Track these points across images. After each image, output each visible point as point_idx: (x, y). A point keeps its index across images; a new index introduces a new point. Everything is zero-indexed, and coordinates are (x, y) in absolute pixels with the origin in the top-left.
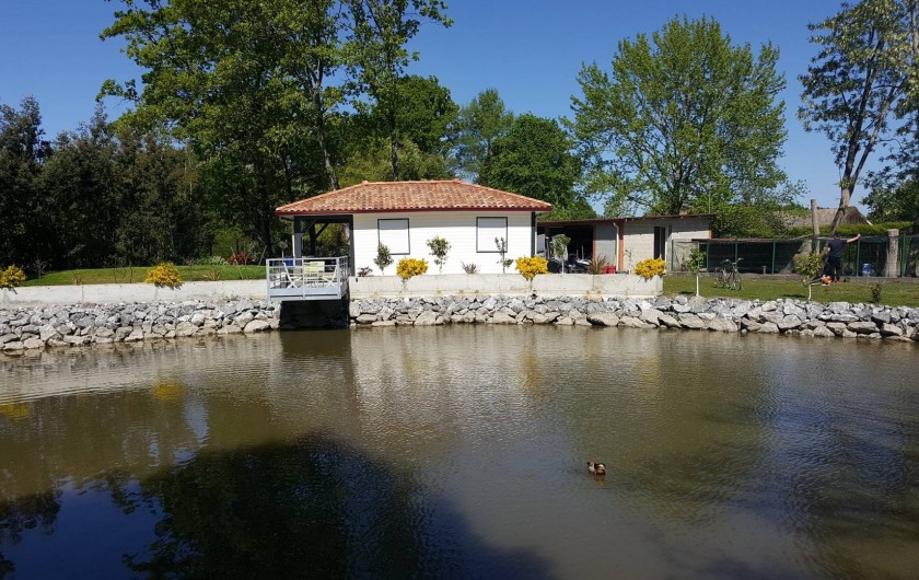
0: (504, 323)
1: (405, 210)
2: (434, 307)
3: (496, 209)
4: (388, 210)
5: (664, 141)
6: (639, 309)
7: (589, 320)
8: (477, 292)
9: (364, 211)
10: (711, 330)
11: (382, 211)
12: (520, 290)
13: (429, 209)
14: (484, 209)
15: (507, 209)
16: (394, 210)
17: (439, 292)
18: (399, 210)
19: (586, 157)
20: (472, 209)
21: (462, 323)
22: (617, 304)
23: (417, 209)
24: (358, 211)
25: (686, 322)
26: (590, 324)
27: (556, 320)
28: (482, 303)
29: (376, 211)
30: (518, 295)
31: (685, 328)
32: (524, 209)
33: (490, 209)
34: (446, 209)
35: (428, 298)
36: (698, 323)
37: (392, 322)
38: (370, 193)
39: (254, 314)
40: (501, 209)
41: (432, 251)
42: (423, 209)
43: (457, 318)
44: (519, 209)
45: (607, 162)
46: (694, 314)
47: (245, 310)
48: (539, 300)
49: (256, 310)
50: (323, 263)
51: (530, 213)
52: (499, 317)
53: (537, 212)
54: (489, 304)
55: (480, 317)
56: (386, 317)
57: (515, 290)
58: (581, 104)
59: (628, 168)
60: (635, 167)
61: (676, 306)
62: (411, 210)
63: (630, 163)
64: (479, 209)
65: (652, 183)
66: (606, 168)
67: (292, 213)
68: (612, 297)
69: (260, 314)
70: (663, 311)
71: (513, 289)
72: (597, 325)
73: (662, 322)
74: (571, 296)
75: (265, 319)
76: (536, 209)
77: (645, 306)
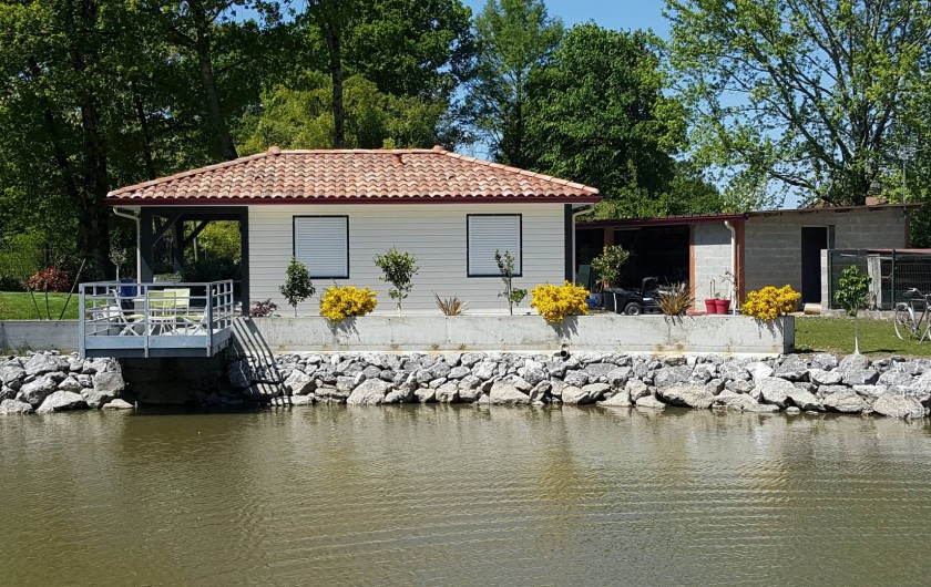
0: (508, 404)
1: (342, 200)
2: (383, 374)
3: (500, 199)
4: (311, 200)
5: (834, 71)
6: (750, 378)
7: (659, 397)
8: (462, 347)
9: (268, 200)
10: (876, 415)
11: (300, 200)
12: (540, 343)
13: (385, 200)
14: (479, 199)
15: (521, 199)
16: (322, 200)
17: (395, 347)
18: (332, 200)
19: (692, 100)
20: (459, 199)
21: (432, 401)
22: (711, 368)
23: (364, 200)
24: (257, 200)
25: (831, 401)
26: (663, 405)
27: (601, 397)
28: (471, 366)
29: (289, 200)
30: (534, 353)
31: (832, 412)
32: (552, 199)
33: (490, 199)
34: (416, 200)
35: (373, 356)
36: (853, 403)
37: (306, 399)
38: (282, 169)
39: (58, 380)
40: (510, 199)
41: (384, 275)
42: (374, 200)
43: (424, 393)
44: (541, 199)
45: (729, 111)
46: (849, 386)
47: (42, 373)
48: (572, 361)
49: (61, 374)
50: (188, 290)
51: (561, 206)
52: (499, 392)
53: (575, 205)
54: (483, 370)
55: (467, 393)
56: (297, 389)
57: (532, 343)
58: (679, 7)
59: (768, 120)
60: (781, 118)
61: (814, 372)
62: (353, 200)
63: (772, 111)
64: (469, 199)
65: (814, 148)
66: (728, 121)
67: (137, 201)
68: (704, 355)
69: (69, 380)
70: (793, 380)
71: (527, 343)
72: (676, 406)
73: (790, 402)
74: (630, 354)
75: (77, 391)
76: (573, 198)
77: (761, 372)
